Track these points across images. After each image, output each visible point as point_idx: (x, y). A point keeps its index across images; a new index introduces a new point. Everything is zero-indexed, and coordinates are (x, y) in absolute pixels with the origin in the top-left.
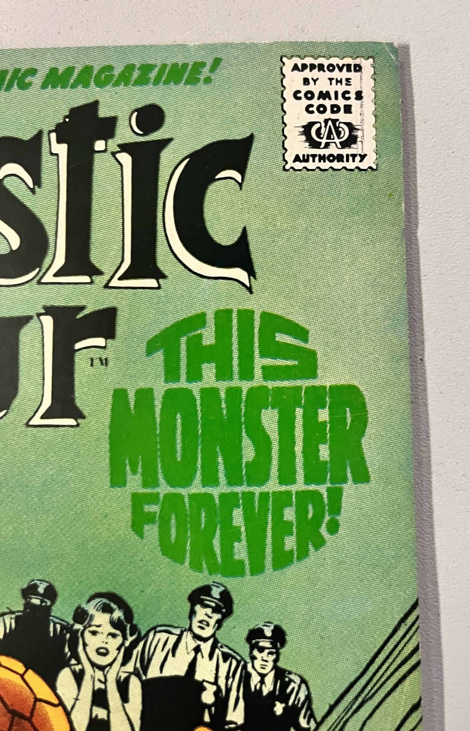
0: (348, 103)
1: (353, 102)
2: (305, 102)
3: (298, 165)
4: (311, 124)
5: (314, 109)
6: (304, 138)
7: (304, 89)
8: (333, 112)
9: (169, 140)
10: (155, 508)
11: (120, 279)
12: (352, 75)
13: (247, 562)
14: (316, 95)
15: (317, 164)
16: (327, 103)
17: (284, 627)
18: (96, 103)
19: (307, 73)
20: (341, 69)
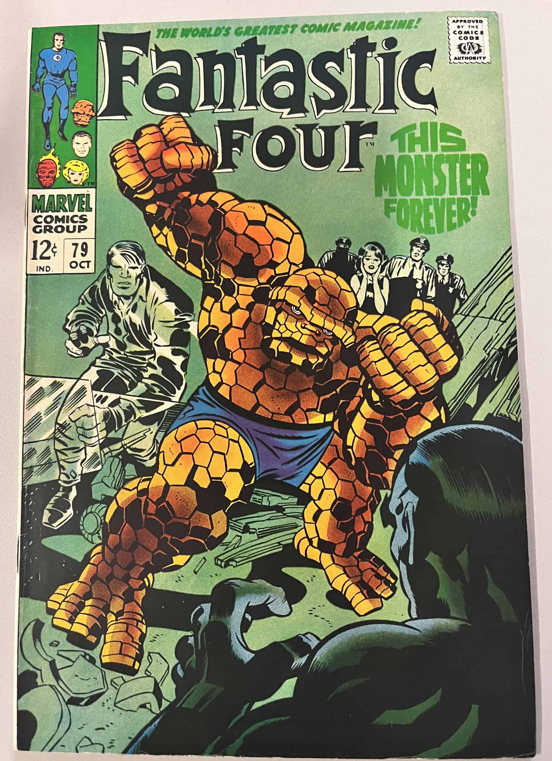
0: (477, 36)
1: (479, 35)
2: (459, 35)
3: (456, 61)
4: (461, 44)
5: (462, 38)
6: (458, 50)
7: (458, 30)
8: (471, 39)
9: (400, 52)
10: (395, 205)
11: (379, 109)
12: (479, 24)
13: (436, 228)
14: (463, 32)
15: (464, 60)
16: (468, 36)
17: (453, 256)
18: (367, 37)
19: (459, 24)
20: (473, 22)
